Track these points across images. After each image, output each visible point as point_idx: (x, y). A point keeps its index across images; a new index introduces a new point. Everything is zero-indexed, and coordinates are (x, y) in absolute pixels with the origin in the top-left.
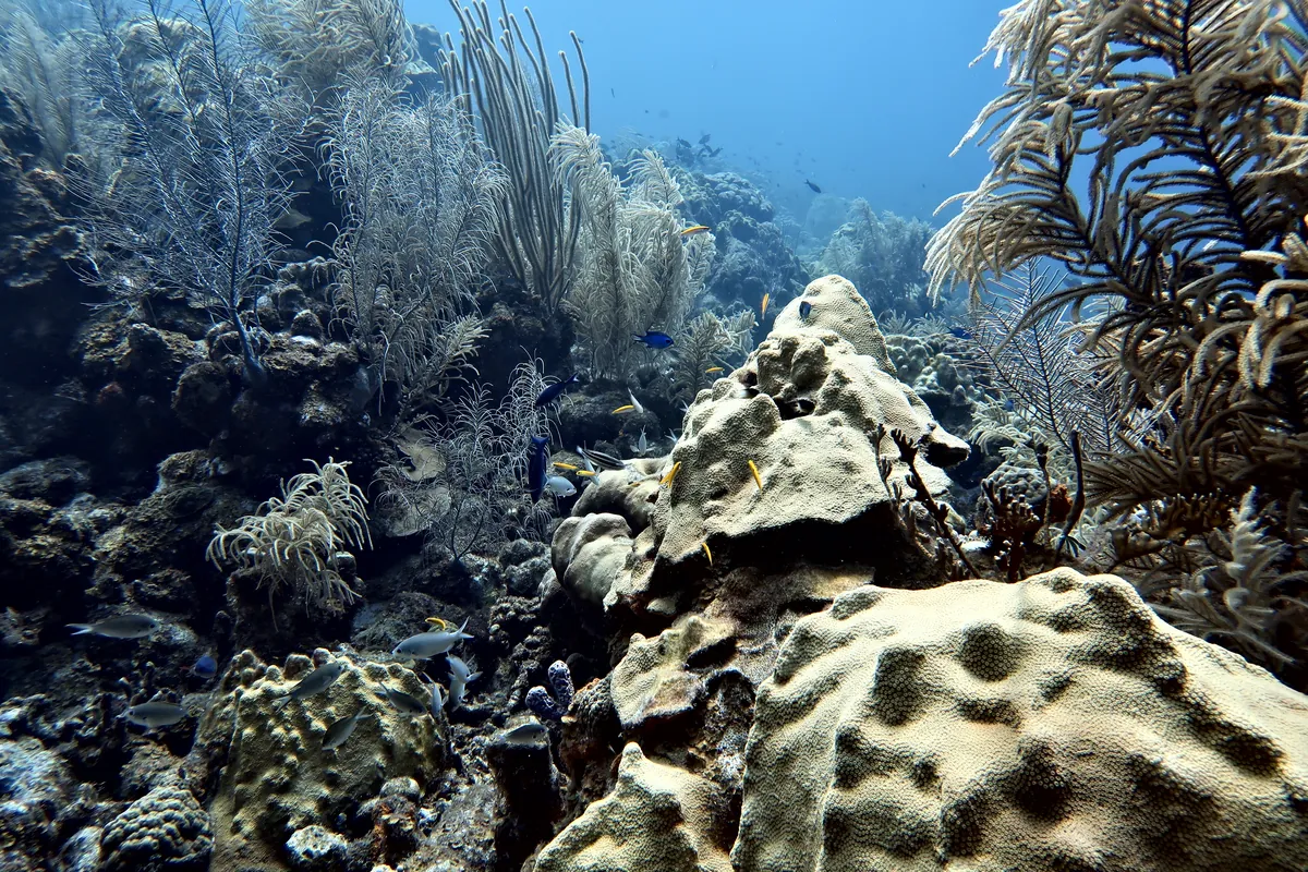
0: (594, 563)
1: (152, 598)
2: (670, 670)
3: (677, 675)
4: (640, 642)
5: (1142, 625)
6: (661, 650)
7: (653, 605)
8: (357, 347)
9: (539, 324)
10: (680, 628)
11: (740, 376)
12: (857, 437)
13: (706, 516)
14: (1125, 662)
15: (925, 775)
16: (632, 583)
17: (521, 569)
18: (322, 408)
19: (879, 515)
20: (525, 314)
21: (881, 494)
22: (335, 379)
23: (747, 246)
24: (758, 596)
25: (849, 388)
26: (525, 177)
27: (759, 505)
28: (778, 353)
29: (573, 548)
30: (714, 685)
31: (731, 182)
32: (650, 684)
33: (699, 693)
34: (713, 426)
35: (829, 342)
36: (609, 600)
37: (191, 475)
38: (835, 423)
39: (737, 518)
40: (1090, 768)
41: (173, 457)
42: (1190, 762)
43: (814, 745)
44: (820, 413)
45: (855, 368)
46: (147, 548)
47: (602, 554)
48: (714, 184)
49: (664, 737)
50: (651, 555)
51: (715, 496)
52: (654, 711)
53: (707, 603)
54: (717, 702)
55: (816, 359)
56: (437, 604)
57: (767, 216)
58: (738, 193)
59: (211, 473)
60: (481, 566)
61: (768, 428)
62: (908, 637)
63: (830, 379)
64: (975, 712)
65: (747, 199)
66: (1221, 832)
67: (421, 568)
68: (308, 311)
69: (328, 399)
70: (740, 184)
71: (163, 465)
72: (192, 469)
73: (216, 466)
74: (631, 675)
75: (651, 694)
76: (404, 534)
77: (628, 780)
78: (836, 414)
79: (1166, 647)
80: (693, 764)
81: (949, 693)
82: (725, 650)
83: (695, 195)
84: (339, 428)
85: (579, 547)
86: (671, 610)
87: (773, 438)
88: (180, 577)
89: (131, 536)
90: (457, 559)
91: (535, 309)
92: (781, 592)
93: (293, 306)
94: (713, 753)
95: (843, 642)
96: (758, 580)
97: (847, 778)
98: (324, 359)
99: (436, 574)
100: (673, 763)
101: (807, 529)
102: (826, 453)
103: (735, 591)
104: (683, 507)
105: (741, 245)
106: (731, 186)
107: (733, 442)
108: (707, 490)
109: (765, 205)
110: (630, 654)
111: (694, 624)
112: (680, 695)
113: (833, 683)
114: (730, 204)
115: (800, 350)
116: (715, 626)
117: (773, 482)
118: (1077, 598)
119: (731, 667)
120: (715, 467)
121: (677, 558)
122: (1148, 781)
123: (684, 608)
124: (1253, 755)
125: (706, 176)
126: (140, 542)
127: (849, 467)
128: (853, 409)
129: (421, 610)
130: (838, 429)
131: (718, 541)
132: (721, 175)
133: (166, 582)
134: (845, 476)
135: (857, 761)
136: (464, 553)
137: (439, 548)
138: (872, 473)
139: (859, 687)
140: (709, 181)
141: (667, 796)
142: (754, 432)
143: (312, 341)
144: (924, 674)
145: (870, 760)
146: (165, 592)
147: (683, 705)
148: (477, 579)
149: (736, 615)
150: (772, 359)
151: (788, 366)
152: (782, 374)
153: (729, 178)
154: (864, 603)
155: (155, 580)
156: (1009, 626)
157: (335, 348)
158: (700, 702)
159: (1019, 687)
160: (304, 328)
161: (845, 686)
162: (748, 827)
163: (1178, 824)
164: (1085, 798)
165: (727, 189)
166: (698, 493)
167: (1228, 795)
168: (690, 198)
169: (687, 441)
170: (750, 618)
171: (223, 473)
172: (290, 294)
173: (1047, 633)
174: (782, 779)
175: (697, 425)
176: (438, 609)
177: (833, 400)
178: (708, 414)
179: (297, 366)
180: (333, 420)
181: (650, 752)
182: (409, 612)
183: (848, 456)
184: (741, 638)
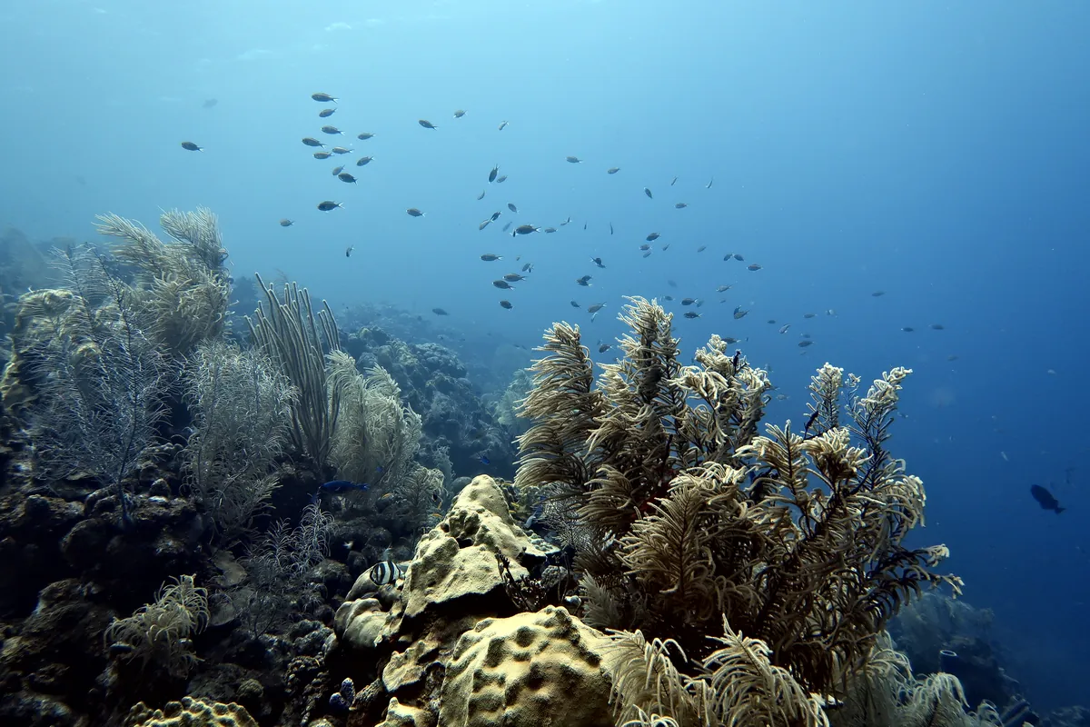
0: (361, 627)
1: (43, 684)
2: (410, 666)
3: (412, 667)
4: (396, 655)
5: (568, 622)
6: (406, 657)
7: (402, 639)
8: (196, 503)
9: (312, 476)
10: (414, 647)
11: (441, 526)
12: (491, 555)
13: (426, 595)
14: (563, 635)
15: (502, 681)
16: (388, 630)
17: (306, 639)
18: (170, 543)
19: (498, 589)
20: (303, 469)
21: (500, 581)
22: (179, 524)
23: (448, 398)
24: (448, 630)
25: (489, 533)
26: (305, 383)
27: (450, 589)
28: (458, 517)
29: (349, 619)
30: (429, 670)
31: (435, 350)
32: (402, 672)
33: (423, 673)
34: (429, 553)
35: (480, 511)
36: (378, 640)
37: (68, 596)
38: (482, 549)
39: (440, 595)
40: (550, 671)
41: (54, 585)
42: (578, 665)
43: (466, 681)
44: (476, 545)
45: (492, 523)
46: (38, 650)
47: (366, 621)
48: (423, 352)
49: (408, 694)
50: (400, 615)
51: (430, 586)
52: (403, 683)
53: (426, 635)
54: (431, 677)
55: (475, 520)
56: (242, 670)
57: (462, 373)
58: (440, 358)
59: (85, 594)
60: (273, 641)
61: (454, 552)
62: (499, 635)
63: (480, 529)
64: (520, 658)
65: (447, 362)
66: (584, 686)
67: (231, 645)
68: (162, 480)
69: (175, 537)
70: (442, 352)
71: (44, 592)
72: (68, 592)
73: (89, 589)
74: (392, 671)
75: (402, 676)
76: (220, 624)
77: (392, 713)
78: (483, 545)
79: (575, 629)
80: (419, 705)
81: (511, 653)
82: (434, 654)
83: (410, 361)
84: (181, 556)
85: (352, 619)
86: (410, 640)
87: (456, 557)
88: (61, 669)
89: (27, 643)
90: (257, 638)
91: (310, 465)
92: (457, 627)
93: (151, 477)
94: (428, 699)
95: (478, 641)
96: (448, 622)
97: (477, 688)
98: (174, 510)
99: (242, 650)
100: (411, 705)
101: (469, 597)
102: (477, 563)
103: (440, 628)
104: (416, 591)
105: (443, 397)
106: (435, 353)
107: (438, 560)
108: (427, 583)
109: (460, 366)
110: (392, 661)
111: (421, 644)
112: (414, 675)
113: (474, 656)
114: (434, 366)
115: (468, 516)
116: (429, 645)
117: (456, 577)
118: (553, 615)
119: (436, 661)
120: (430, 572)
121: (413, 615)
122: (566, 673)
123: (415, 639)
124: (594, 660)
125: (417, 346)
126: (33, 647)
127: (488, 570)
128: (490, 543)
129: (232, 675)
130: (484, 552)
131: (432, 606)
132: (428, 345)
133: (52, 673)
134: (486, 573)
135: (480, 682)
136: (262, 633)
137: (244, 631)
138: (496, 572)
139: (483, 655)
140: (419, 350)
141: (409, 717)
142: (448, 555)
143: (163, 499)
144: (504, 648)
145: (485, 681)
146: (52, 680)
147: (416, 679)
148: (270, 650)
149: (439, 639)
150: (455, 520)
151: (462, 522)
152: (461, 527)
153: (433, 347)
154: (487, 624)
155: (43, 672)
156: (532, 627)
157: (179, 503)
158: (423, 677)
159: (534, 647)
160: (159, 491)
161: (478, 657)
162: (441, 719)
163: (573, 685)
164: (548, 681)
165: (431, 356)
166: (422, 585)
167: (586, 674)
168: (406, 363)
169: (418, 560)
170: (445, 640)
171: (95, 593)
172: (150, 470)
173: (542, 628)
174: (456, 696)
175: (423, 552)
176: (243, 674)
177: (482, 539)
178: (427, 547)
179: (155, 517)
180: (178, 550)
181: (401, 702)
182: (224, 677)
183: (487, 564)
184: (441, 649)
